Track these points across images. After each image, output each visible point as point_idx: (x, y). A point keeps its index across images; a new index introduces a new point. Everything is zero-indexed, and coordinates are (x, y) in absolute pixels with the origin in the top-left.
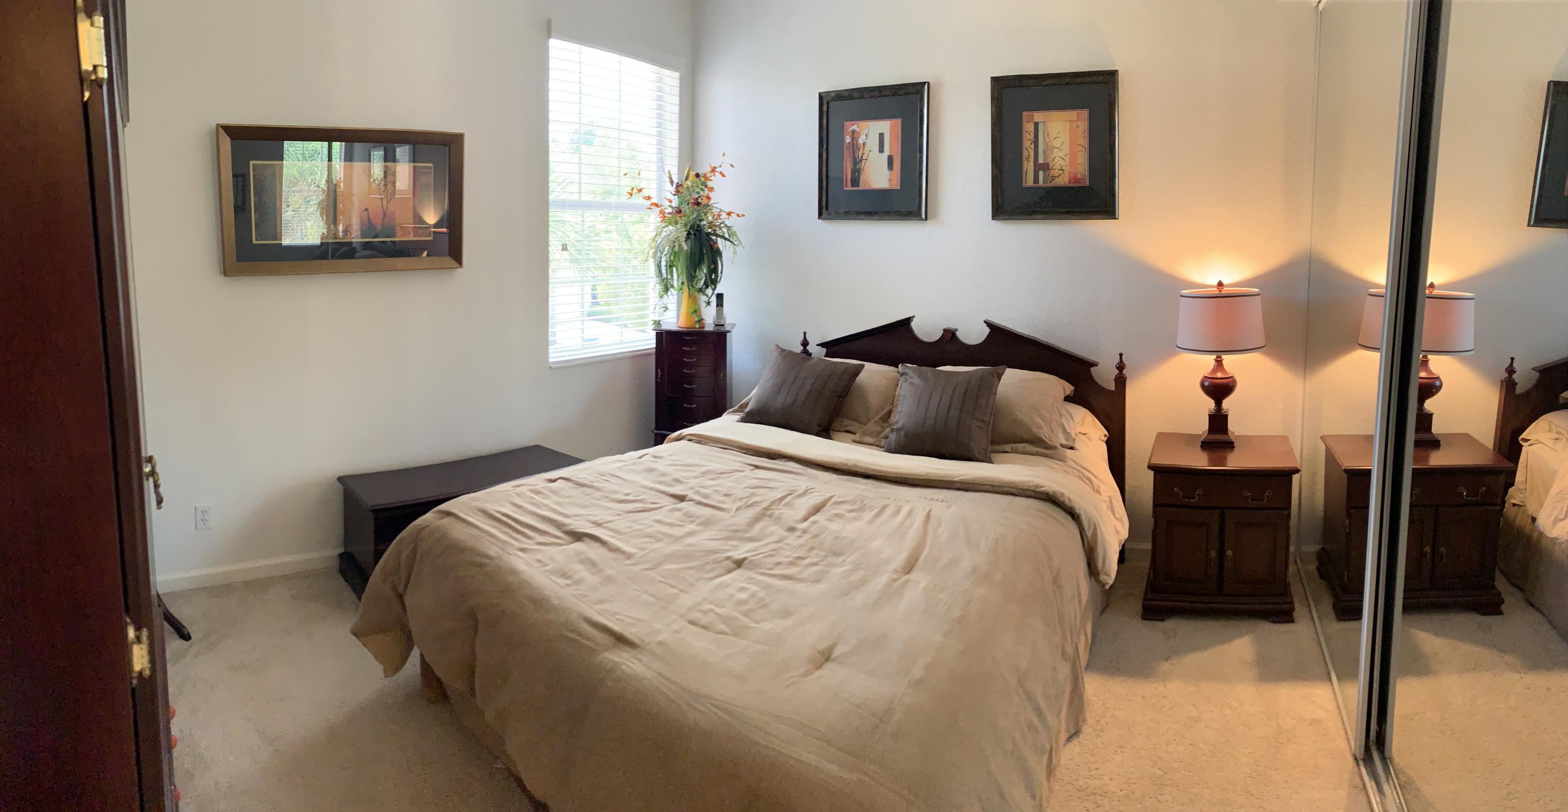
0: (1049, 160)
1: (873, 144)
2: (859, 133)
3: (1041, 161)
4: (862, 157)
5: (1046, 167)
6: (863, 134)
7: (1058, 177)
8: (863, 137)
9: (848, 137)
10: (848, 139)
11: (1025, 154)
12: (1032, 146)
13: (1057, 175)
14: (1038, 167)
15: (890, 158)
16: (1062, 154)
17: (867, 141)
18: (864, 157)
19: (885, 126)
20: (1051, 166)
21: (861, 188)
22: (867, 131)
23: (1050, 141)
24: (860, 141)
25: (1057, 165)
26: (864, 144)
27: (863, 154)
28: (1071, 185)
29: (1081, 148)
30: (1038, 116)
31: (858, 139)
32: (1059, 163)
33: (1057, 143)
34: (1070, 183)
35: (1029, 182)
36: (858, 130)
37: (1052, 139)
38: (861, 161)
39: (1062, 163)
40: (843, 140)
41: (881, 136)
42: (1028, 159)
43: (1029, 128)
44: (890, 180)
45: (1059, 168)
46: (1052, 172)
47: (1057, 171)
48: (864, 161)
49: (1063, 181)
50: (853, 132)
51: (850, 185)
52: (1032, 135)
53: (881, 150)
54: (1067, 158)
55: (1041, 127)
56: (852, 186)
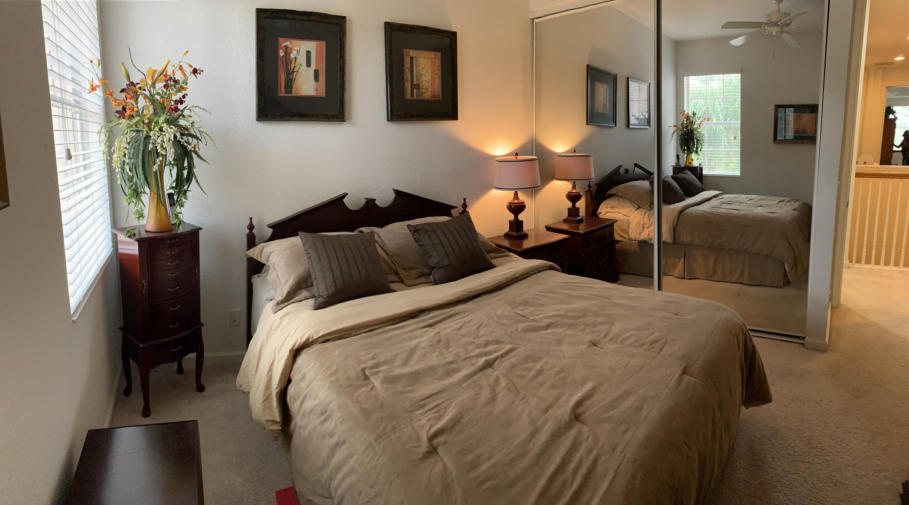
0: (420, 82)
1: (302, 59)
2: (291, 49)
3: (415, 83)
4: (294, 69)
5: (418, 87)
6: (295, 50)
7: (424, 93)
8: (295, 52)
9: (281, 51)
10: (282, 53)
11: (406, 77)
12: (410, 73)
13: (424, 92)
14: (414, 87)
15: (316, 72)
16: (426, 79)
17: (298, 56)
18: (296, 69)
19: (311, 46)
20: (421, 86)
21: (294, 94)
22: (298, 49)
23: (420, 70)
24: (292, 56)
25: (424, 86)
26: (295, 58)
27: (294, 67)
28: (433, 99)
29: (437, 76)
30: (413, 53)
31: (290, 54)
32: (425, 85)
33: (423, 72)
34: (431, 97)
35: (408, 96)
36: (290, 46)
37: (421, 69)
38: (293, 72)
39: (426, 85)
40: (277, 53)
41: (308, 53)
42: (407, 80)
43: (407, 60)
44: (316, 90)
45: (425, 87)
46: (421, 90)
47: (424, 90)
48: (295, 73)
49: (428, 96)
50: (287, 47)
51: (284, 92)
52: (409, 65)
53: (308, 64)
54: (430, 82)
55: (414, 59)
56: (286, 93)
